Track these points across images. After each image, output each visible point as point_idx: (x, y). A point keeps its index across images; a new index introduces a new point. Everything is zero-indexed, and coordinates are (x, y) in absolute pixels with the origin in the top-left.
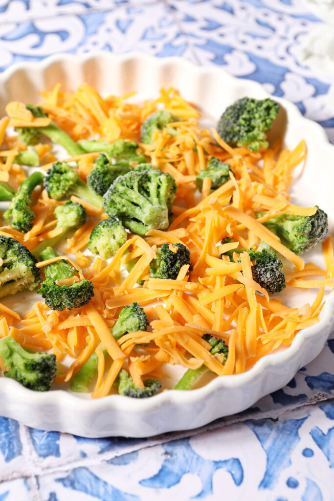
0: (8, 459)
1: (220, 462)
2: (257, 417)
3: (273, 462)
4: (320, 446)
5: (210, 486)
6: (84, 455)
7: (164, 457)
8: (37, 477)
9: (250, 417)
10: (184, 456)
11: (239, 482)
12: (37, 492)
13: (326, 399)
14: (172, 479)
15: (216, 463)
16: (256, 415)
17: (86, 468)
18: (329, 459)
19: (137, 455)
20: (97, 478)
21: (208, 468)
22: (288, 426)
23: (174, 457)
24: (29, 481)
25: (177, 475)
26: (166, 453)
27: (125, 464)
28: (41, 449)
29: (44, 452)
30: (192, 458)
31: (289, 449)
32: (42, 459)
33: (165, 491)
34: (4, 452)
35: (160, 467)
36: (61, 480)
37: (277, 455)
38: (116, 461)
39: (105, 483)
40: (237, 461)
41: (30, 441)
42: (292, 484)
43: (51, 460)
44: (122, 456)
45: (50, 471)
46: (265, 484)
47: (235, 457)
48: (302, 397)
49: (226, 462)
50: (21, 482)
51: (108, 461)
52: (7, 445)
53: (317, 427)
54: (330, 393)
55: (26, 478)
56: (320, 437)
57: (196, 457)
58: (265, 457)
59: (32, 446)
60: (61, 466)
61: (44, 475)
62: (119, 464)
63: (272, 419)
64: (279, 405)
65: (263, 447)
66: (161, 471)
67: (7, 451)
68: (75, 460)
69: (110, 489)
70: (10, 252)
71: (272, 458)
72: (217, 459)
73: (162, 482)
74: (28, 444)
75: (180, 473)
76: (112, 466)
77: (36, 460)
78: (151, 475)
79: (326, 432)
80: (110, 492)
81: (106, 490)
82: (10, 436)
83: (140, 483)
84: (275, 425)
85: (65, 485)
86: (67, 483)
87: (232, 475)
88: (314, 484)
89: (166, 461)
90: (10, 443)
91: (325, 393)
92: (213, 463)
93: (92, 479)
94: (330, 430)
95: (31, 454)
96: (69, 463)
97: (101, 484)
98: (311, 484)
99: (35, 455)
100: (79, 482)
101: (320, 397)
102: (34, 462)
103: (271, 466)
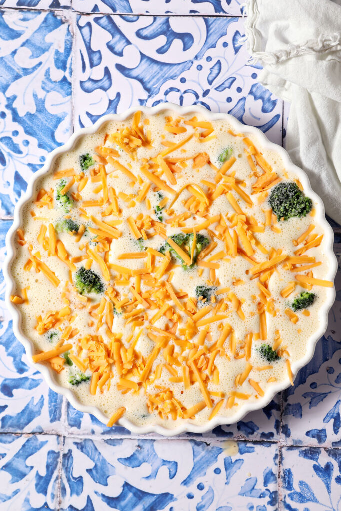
0: (52, 421)
1: (167, 461)
2: (198, 439)
3: (196, 470)
4: (226, 469)
5: (155, 474)
6: (93, 432)
7: (136, 448)
8: (64, 437)
9: (194, 438)
10: (148, 451)
11: (172, 476)
12: (62, 447)
13: (243, 439)
14: (136, 463)
15: (164, 461)
16: (198, 438)
17: (92, 441)
18: (227, 479)
19: (122, 442)
20: (96, 449)
21: (158, 462)
22: (213, 450)
23: (142, 450)
24: (60, 438)
25: (140, 461)
26: (139, 446)
27: (114, 445)
28: (71, 420)
29: (72, 423)
30: (152, 454)
31: (208, 465)
32: (70, 427)
33: (130, 468)
34: (51, 416)
35: (132, 453)
36: (76, 443)
37: (200, 467)
38: (109, 442)
39: (100, 453)
40: (176, 463)
41: (67, 413)
42: (200, 487)
43: (75, 429)
44: (114, 439)
45: (73, 436)
46: (185, 482)
47: (176, 461)
48: (231, 434)
49: (169, 462)
50: (55, 437)
51: (105, 440)
52: (53, 412)
53: (230, 457)
54: (248, 436)
55: (59, 436)
56: (229, 463)
57: (154, 453)
58: (193, 466)
59: (66, 416)
60: (79, 434)
61: (69, 437)
62: (111, 444)
63: (206, 443)
64: (214, 435)
65: (194, 459)
66: (132, 456)
67: (53, 415)
68: (88, 434)
69: (101, 458)
70: (93, 290)
71: (196, 468)
72: (165, 459)
73: (130, 463)
74: (65, 415)
75: (142, 461)
76: (106, 444)
77: (67, 426)
78: (126, 457)
79: (233, 461)
80: (101, 460)
81: (99, 457)
82: (56, 406)
83: (118, 459)
84: (206, 447)
85: (78, 448)
86: (80, 446)
87: (170, 471)
88: (213, 491)
89: (137, 450)
90: (55, 411)
91: (245, 435)
92: (162, 461)
93: (94, 448)
94: (236, 460)
95: (65, 422)
96: (84, 434)
97: (98, 453)
98: (211, 490)
99: (67, 423)
100: (86, 448)
101: (240, 437)
102: (65, 427)
103: (193, 473)
